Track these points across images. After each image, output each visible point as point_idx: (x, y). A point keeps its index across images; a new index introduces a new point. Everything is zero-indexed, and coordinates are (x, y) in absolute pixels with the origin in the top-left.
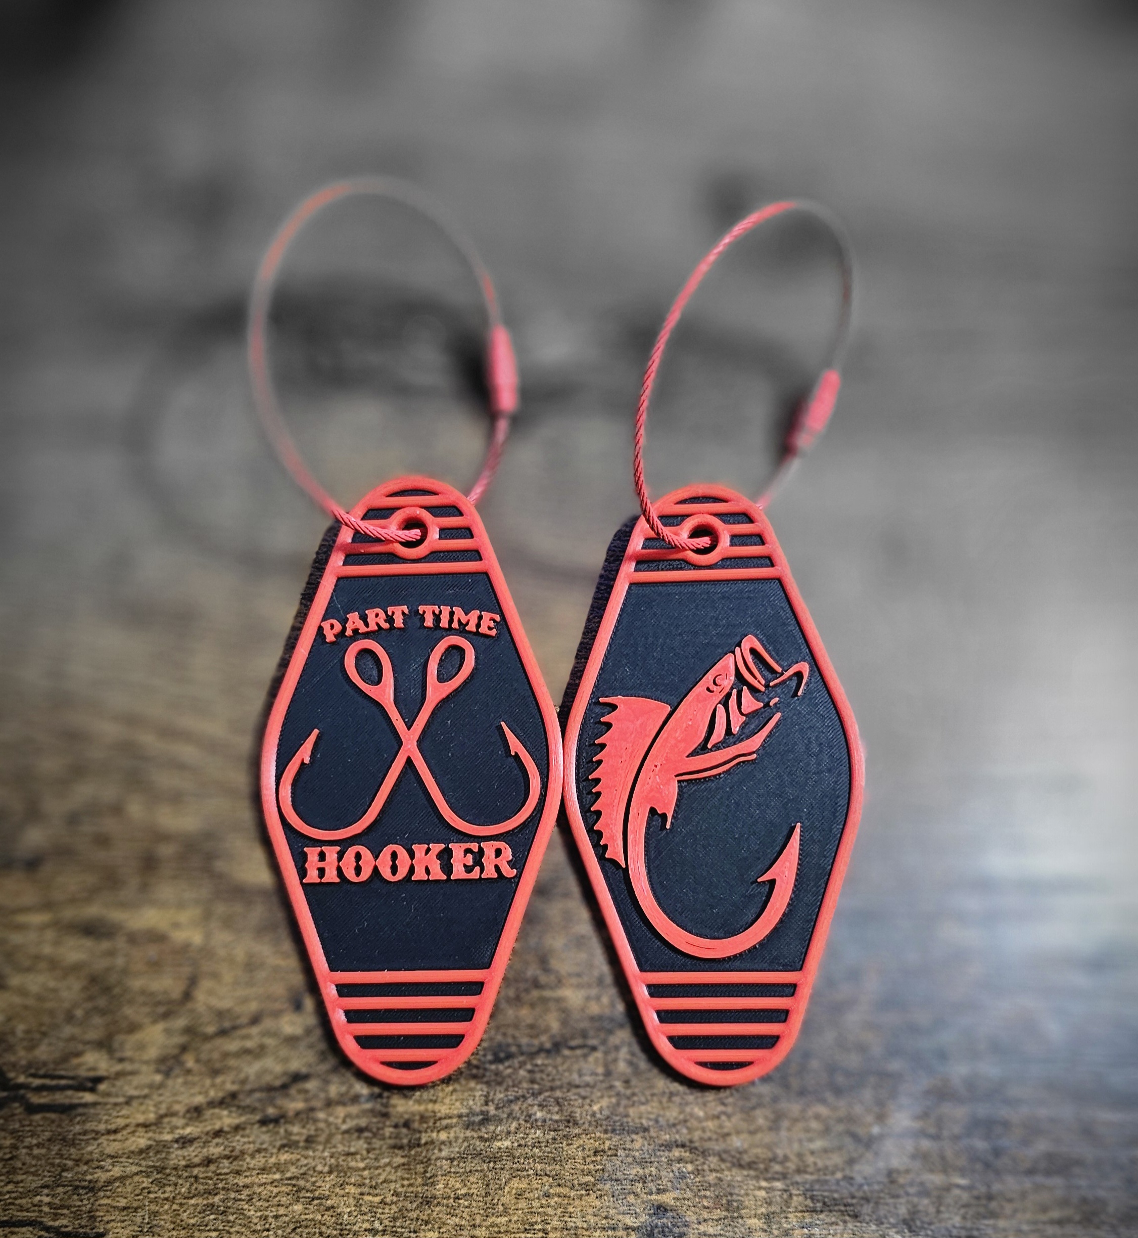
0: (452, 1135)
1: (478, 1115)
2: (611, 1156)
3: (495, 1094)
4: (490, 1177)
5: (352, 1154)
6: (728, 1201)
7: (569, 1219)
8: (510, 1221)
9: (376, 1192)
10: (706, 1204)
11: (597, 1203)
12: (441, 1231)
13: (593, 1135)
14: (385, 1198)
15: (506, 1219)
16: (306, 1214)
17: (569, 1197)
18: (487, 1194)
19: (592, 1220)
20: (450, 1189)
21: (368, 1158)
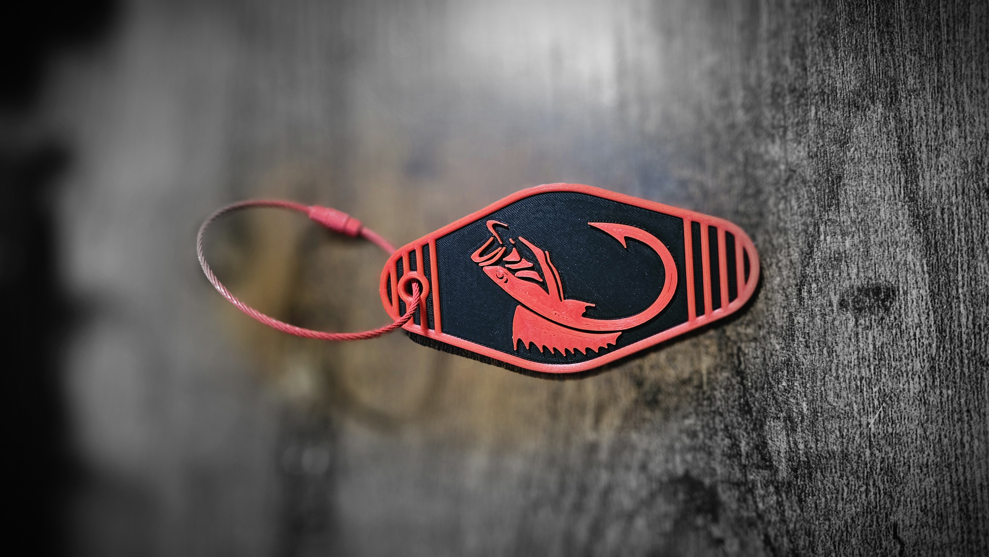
0: (800, 440)
1: (786, 424)
2: (809, 336)
3: (772, 413)
4: (827, 415)
5: (816, 506)
6: (835, 260)
7: (853, 363)
8: (855, 402)
9: (841, 490)
10: (838, 275)
11: (841, 345)
12: (865, 447)
13: (796, 348)
14: (844, 484)
15: (854, 404)
16: (858, 536)
17: (838, 363)
18: (839, 417)
19: (852, 348)
20: (836, 441)
21: (818, 495)
